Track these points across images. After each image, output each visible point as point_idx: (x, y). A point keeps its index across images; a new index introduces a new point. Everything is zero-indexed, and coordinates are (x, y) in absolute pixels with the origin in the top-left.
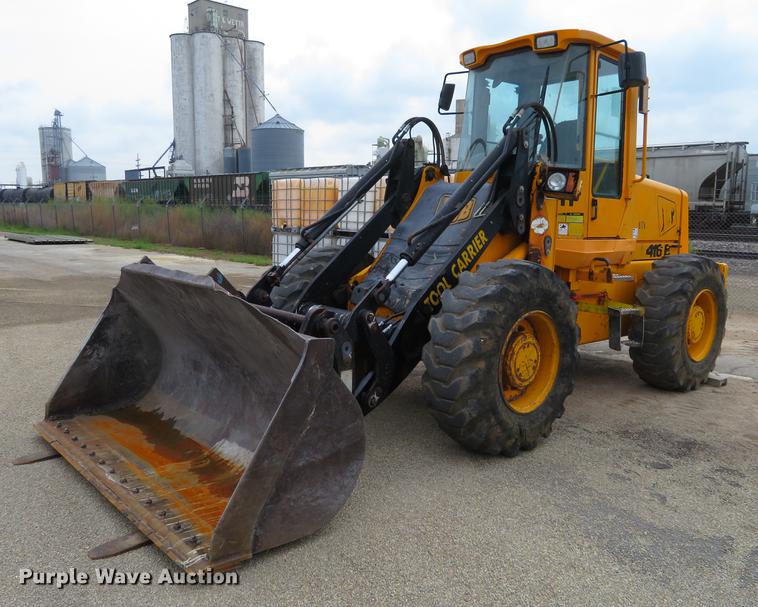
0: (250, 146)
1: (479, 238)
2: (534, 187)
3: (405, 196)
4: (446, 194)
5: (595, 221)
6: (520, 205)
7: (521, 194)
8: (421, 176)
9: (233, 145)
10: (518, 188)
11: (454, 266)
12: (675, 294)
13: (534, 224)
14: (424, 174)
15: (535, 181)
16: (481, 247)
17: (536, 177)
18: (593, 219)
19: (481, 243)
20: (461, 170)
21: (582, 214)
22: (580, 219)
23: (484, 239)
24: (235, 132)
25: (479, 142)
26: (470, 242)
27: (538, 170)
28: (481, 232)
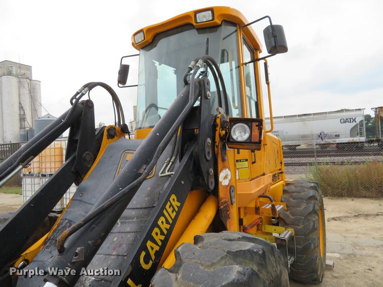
0: (34, 128)
1: (171, 205)
2: (217, 139)
3: (87, 155)
4: (128, 150)
5: (254, 164)
6: (209, 158)
7: (208, 146)
8: (103, 134)
9: (25, 128)
10: (205, 140)
11: (143, 254)
12: (310, 214)
13: (222, 176)
14: (105, 133)
15: (217, 133)
16: (173, 215)
17: (218, 129)
18: (254, 163)
19: (174, 210)
20: (140, 128)
21: (247, 160)
22: (246, 164)
23: (176, 204)
24: (26, 122)
25: (152, 106)
26: (161, 214)
27: (218, 121)
28: (173, 196)
